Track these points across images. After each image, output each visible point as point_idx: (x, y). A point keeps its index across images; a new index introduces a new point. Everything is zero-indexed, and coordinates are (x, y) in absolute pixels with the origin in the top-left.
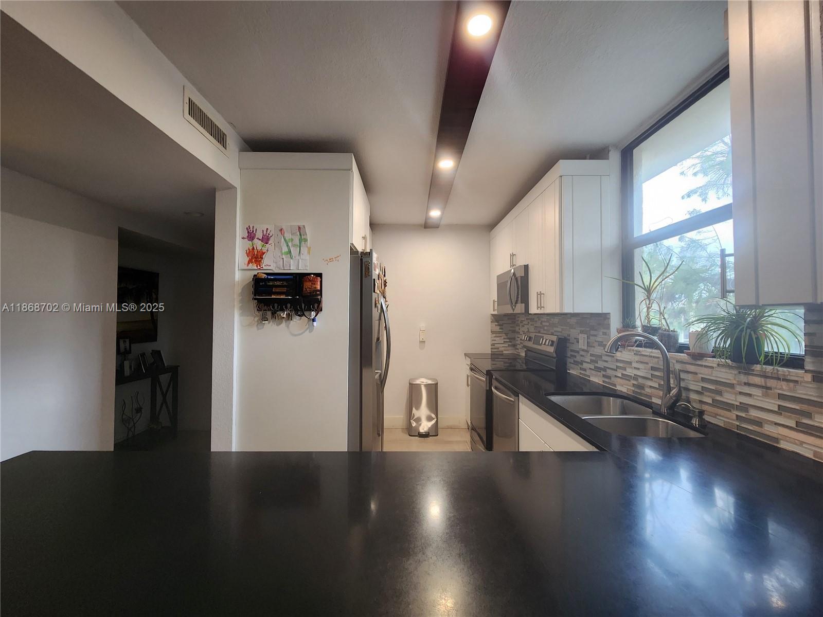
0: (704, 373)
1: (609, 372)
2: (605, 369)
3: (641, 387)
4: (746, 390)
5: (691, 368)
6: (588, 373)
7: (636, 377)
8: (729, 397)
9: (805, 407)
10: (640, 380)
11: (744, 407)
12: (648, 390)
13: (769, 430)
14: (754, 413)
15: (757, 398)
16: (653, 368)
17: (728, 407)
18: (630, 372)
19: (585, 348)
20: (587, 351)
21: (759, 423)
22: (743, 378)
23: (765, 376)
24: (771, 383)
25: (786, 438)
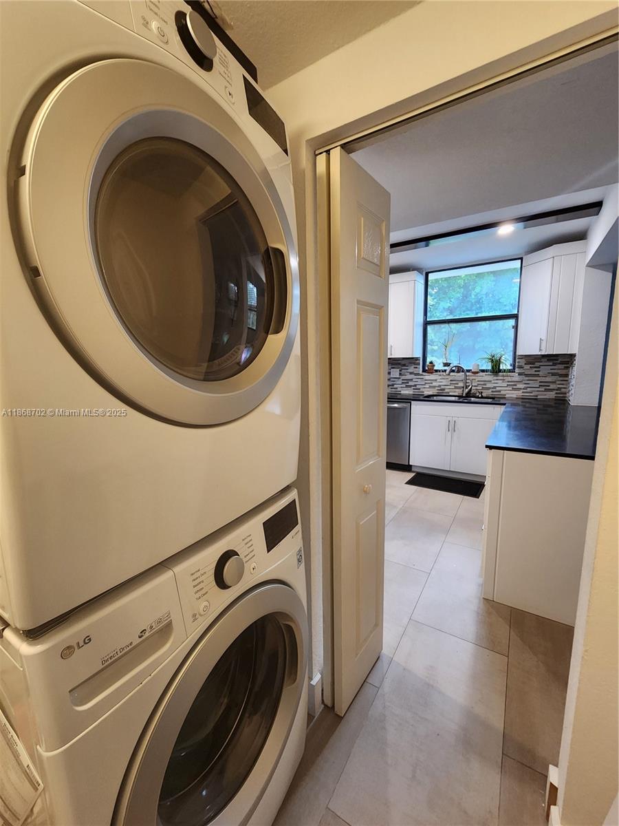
0: (480, 378)
1: (418, 387)
2: (415, 385)
3: (444, 390)
4: (496, 382)
5: (474, 378)
6: (399, 389)
7: (440, 386)
8: (489, 385)
9: (515, 383)
10: (442, 387)
11: (495, 387)
12: (446, 390)
13: (502, 393)
14: (498, 389)
15: (500, 383)
16: (451, 381)
17: (489, 388)
18: (434, 384)
19: (398, 376)
20: (399, 378)
21: (500, 391)
22: (495, 378)
23: (503, 376)
24: (505, 378)
25: (508, 394)
